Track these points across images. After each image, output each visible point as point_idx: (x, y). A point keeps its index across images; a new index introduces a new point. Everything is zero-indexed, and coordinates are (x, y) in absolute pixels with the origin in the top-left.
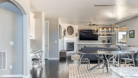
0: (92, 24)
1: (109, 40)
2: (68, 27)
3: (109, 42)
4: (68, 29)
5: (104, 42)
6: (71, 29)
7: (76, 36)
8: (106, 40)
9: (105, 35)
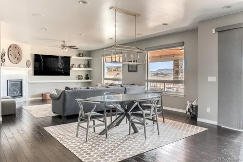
0: (67, 44)
1: (87, 75)
2: (10, 47)
3: (87, 78)
4: (9, 50)
5: (79, 79)
6: (16, 51)
7: (28, 65)
8: (84, 76)
9: (82, 66)
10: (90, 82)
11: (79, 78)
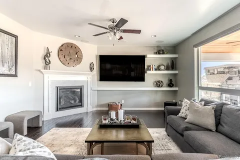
1: (170, 81)
2: (62, 46)
3: (170, 85)
5: (159, 86)
6: (72, 51)
7: (91, 69)
8: (165, 81)
9: (162, 67)
10: (175, 91)
11: (158, 84)
